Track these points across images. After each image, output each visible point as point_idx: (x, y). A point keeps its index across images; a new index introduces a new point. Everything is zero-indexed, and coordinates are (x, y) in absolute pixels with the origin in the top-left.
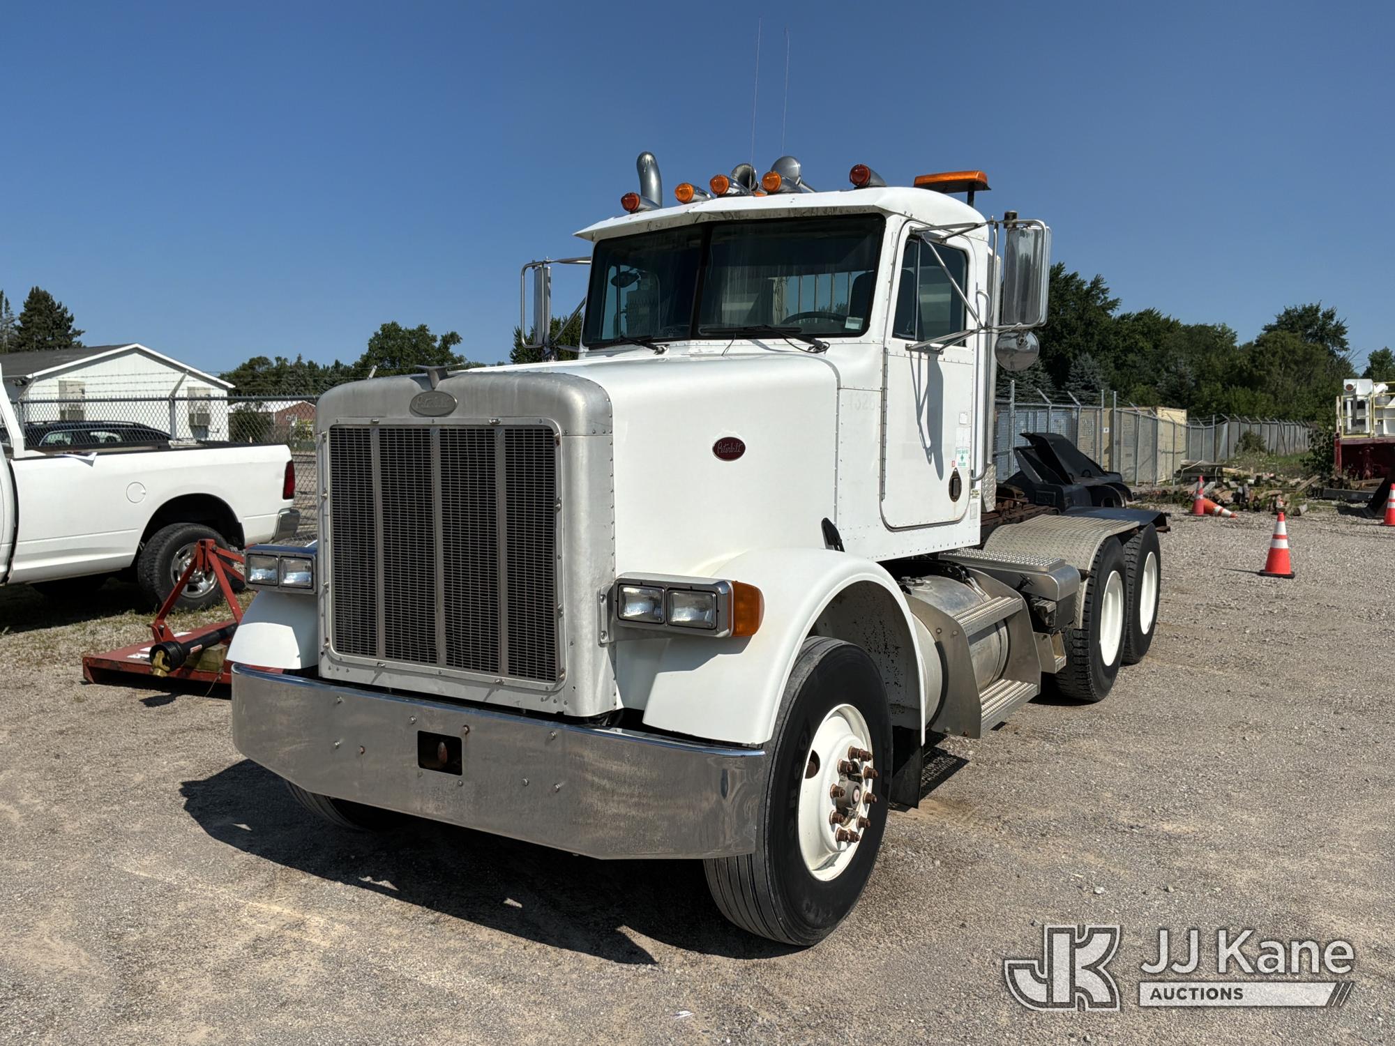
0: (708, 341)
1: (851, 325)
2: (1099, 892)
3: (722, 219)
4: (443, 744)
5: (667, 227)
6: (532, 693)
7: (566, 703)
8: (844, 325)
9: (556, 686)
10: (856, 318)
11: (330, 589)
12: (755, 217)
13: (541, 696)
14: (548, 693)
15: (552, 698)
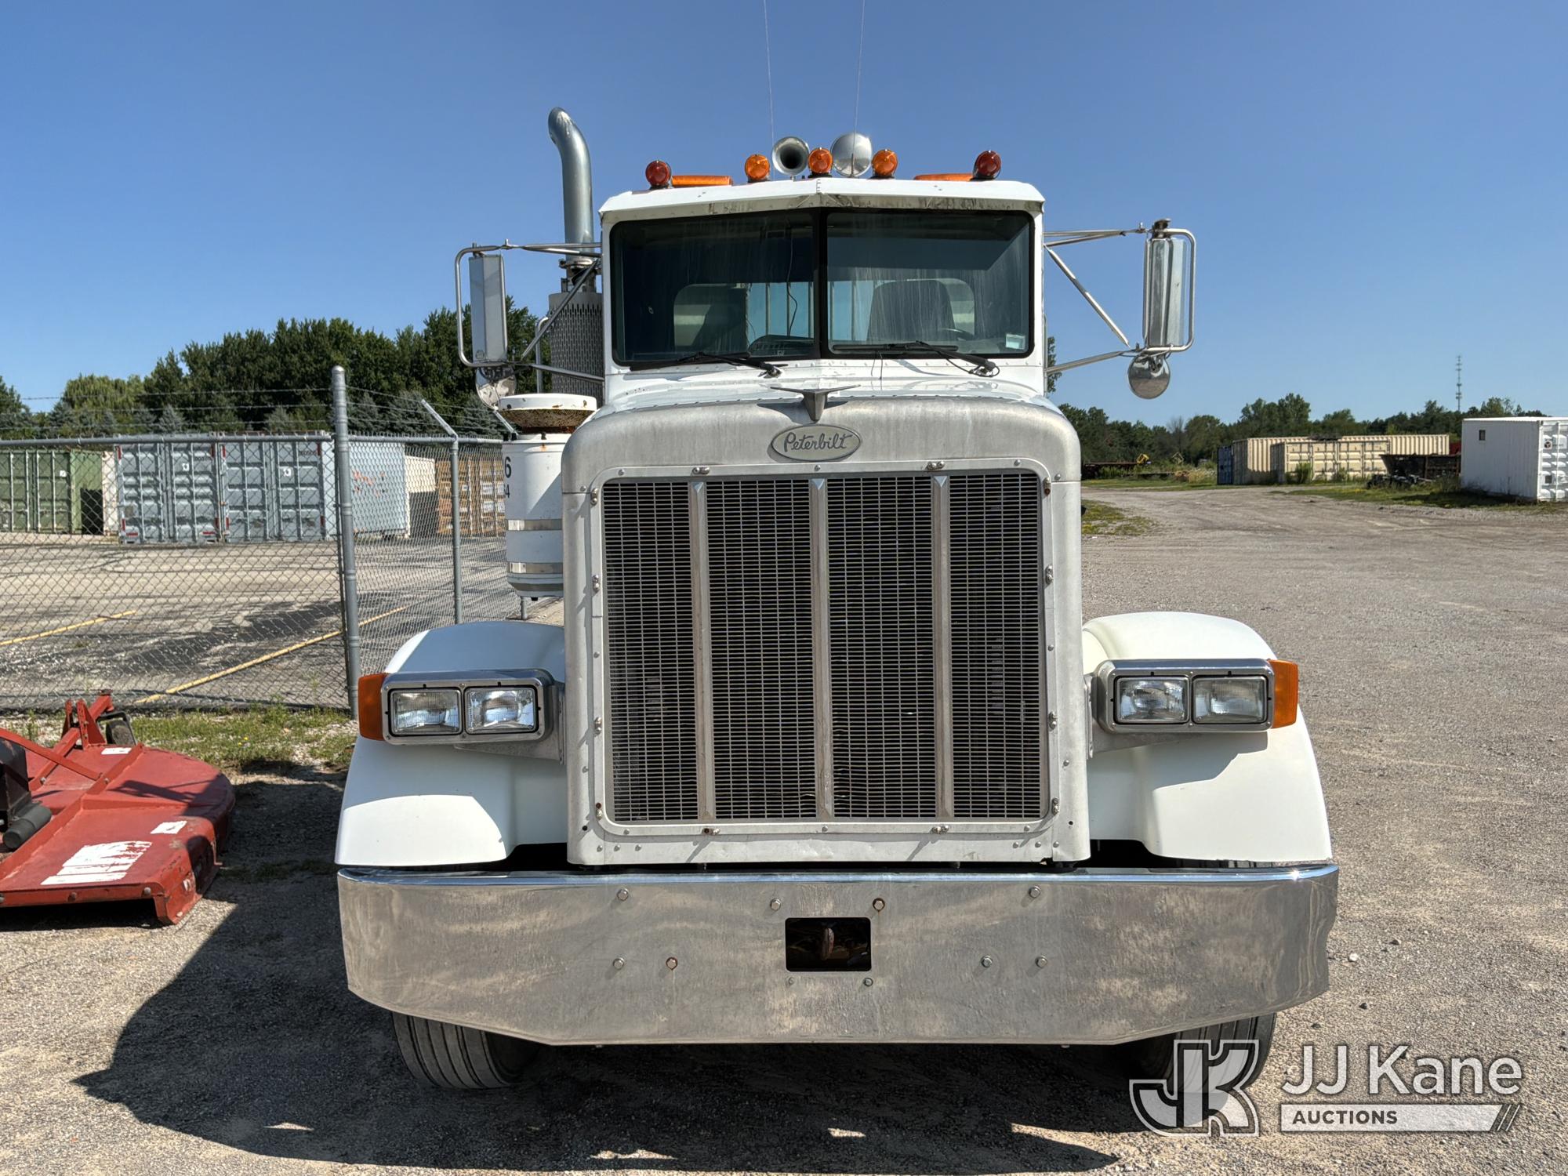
0: (843, 361)
1: (1013, 344)
2: (1354, 959)
3: (838, 204)
4: (830, 931)
5: (745, 211)
6: (998, 839)
7: (1055, 846)
8: (1004, 344)
9: (1042, 825)
10: (1017, 336)
11: (602, 729)
12: (879, 206)
13: (1013, 841)
14: (1026, 835)
15: (1033, 841)
